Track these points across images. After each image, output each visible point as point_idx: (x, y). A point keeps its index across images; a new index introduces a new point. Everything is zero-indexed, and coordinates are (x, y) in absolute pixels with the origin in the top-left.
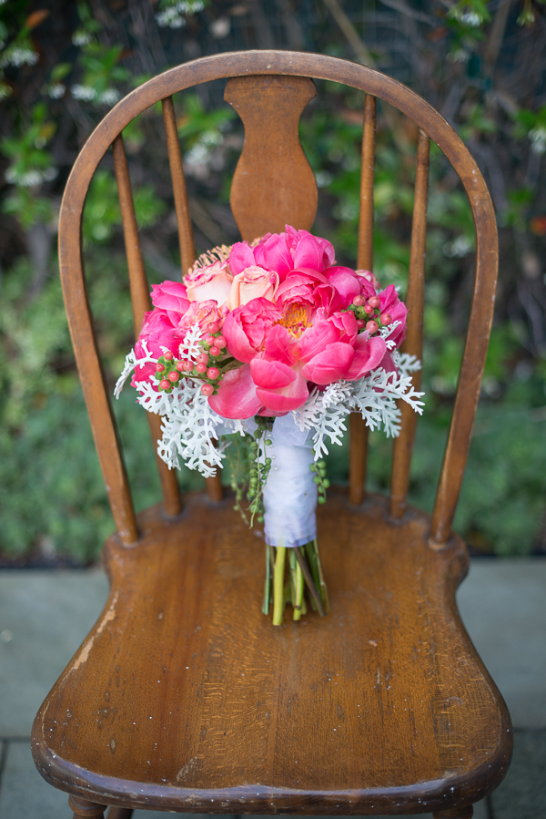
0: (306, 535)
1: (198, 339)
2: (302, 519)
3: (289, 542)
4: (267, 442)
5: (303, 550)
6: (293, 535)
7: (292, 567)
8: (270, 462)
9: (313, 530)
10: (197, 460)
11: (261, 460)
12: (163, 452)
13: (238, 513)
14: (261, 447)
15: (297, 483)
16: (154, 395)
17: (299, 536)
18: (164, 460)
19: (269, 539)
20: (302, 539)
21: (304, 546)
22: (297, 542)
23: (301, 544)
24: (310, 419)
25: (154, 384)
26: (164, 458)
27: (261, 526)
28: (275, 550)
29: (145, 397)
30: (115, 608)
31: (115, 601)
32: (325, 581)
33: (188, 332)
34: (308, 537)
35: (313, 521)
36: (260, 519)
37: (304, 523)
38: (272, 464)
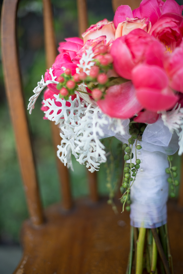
0: (160, 220)
1: (90, 59)
2: (158, 208)
3: (148, 225)
4: (138, 147)
5: (158, 231)
6: (152, 219)
7: (150, 243)
8: (140, 162)
9: (165, 217)
10: (85, 157)
11: (133, 161)
12: (61, 154)
13: (110, 206)
14: (133, 151)
15: (157, 181)
16: (56, 109)
17: (156, 221)
18: (62, 160)
19: (134, 223)
20: (158, 223)
21: (159, 228)
22: (154, 224)
23: (157, 226)
24: (176, 123)
25: (56, 101)
26: (62, 158)
27: (128, 213)
28: (137, 231)
29: (49, 111)
30: (24, 267)
31: (24, 262)
32: (171, 254)
33: (84, 55)
34: (162, 222)
35: (165, 211)
36: (127, 208)
37: (160, 211)
38: (140, 165)
